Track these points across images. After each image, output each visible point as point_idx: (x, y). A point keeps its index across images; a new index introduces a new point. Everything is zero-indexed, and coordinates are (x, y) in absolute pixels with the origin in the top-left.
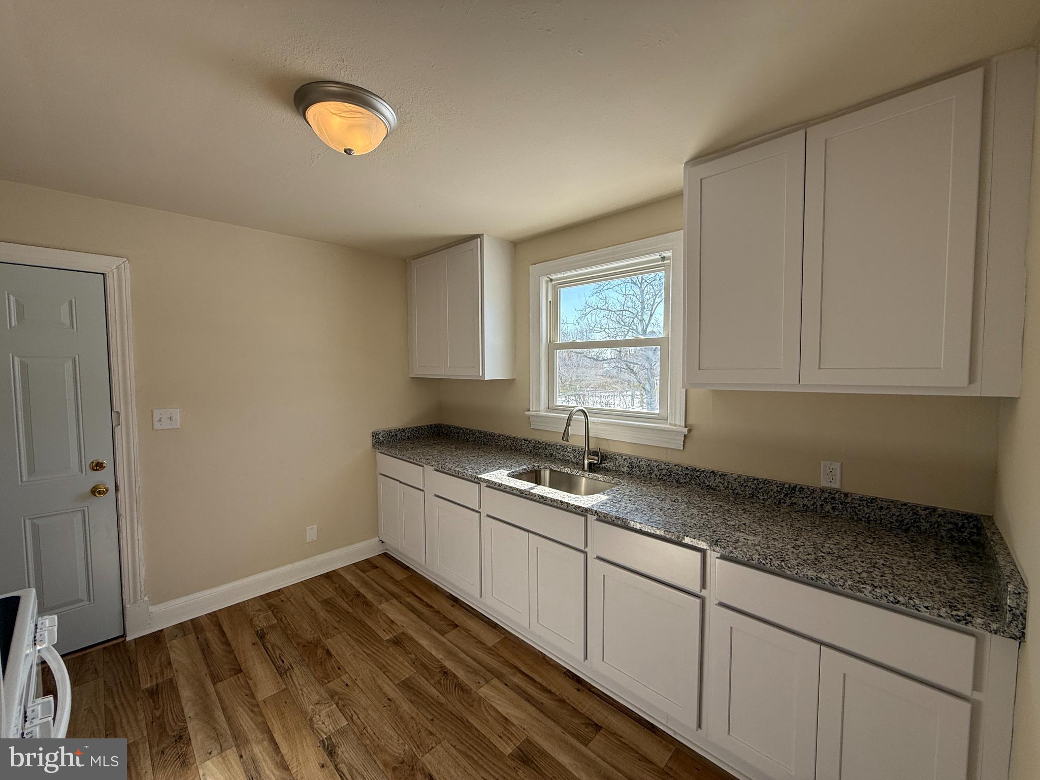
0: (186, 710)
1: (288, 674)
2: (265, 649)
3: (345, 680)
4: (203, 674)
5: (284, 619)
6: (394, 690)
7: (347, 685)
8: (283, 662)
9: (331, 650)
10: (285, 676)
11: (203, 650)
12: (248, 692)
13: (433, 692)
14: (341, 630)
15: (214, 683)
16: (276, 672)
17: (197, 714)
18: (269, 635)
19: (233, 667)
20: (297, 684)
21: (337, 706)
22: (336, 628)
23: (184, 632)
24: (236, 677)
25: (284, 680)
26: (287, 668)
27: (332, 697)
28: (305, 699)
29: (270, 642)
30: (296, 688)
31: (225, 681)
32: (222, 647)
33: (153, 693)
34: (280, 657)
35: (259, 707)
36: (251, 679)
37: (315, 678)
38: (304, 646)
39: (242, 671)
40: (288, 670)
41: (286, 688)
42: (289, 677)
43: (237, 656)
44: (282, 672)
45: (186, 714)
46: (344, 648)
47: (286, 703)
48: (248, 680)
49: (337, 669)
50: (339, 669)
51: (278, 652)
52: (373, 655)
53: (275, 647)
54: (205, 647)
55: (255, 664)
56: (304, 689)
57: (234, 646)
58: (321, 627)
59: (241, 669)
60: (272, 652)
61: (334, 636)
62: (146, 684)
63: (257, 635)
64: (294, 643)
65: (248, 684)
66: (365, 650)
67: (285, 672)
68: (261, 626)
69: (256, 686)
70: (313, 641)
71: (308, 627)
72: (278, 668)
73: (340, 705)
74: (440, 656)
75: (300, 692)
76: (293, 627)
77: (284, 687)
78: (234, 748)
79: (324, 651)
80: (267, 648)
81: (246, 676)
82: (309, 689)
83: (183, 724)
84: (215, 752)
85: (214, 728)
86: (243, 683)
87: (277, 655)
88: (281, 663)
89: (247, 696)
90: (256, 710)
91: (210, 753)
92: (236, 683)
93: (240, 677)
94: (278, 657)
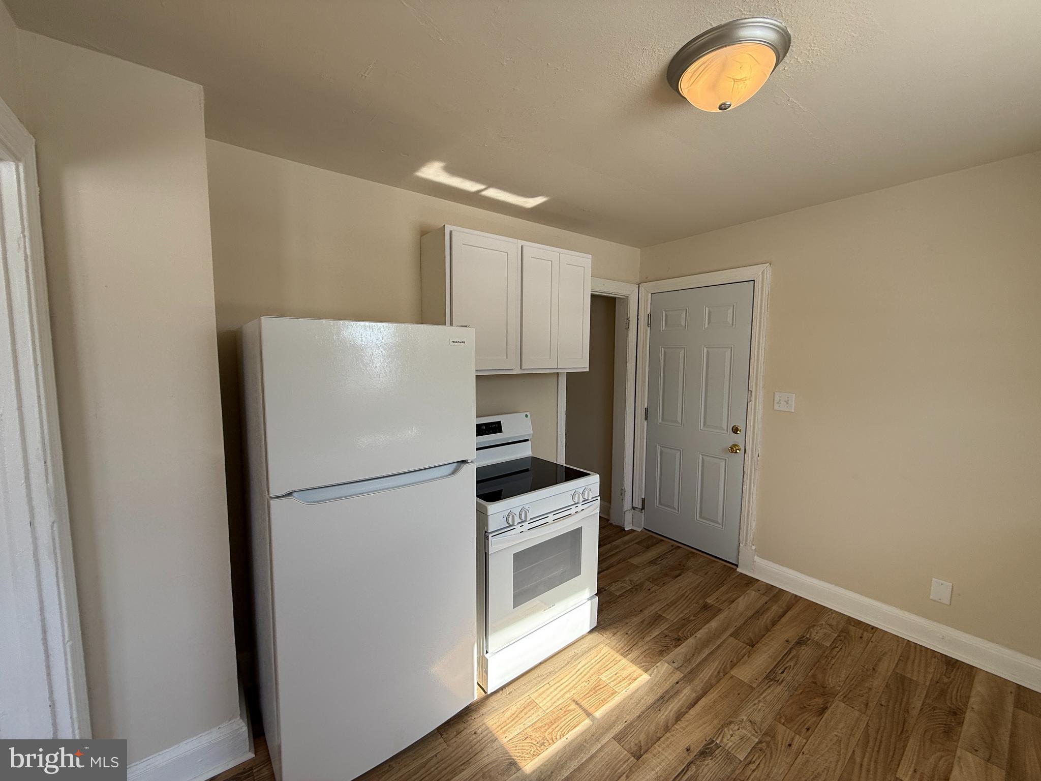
0: (700, 631)
1: (771, 683)
2: (787, 652)
3: (795, 741)
4: (736, 624)
5: (837, 650)
7: (790, 745)
8: (783, 672)
9: (829, 711)
10: (767, 681)
11: (757, 612)
12: (735, 661)
14: (869, 712)
15: (731, 635)
16: (767, 672)
17: (700, 639)
18: (805, 648)
19: (752, 638)
20: (764, 695)
21: (758, 743)
22: (867, 705)
23: (766, 593)
24: (745, 645)
25: (761, 683)
26: (777, 679)
27: (766, 734)
28: (751, 709)
29: (798, 652)
30: (759, 697)
31: (737, 641)
32: (768, 621)
33: (706, 607)
34: (787, 667)
35: (724, 676)
36: (749, 657)
37: (780, 710)
38: (815, 683)
39: (753, 647)
40: (775, 680)
41: (754, 688)
42: (768, 685)
43: (766, 636)
44: (771, 677)
45: (697, 633)
46: (842, 725)
47: (739, 694)
48: (746, 655)
49: (806, 726)
50: (808, 730)
51: (791, 664)
52: (857, 768)
53: (795, 659)
54: (761, 612)
55: (765, 652)
56: (761, 704)
57: (775, 629)
58: (854, 688)
59: (755, 645)
60: (788, 659)
61: (853, 707)
62: (709, 601)
63: (799, 638)
64: (813, 671)
65: (743, 657)
66: (858, 753)
67: (772, 680)
68: (812, 636)
69: (744, 663)
70: (827, 689)
71: (843, 676)
72: (772, 672)
73: (760, 746)
75: (756, 701)
76: (832, 663)
77: (755, 686)
78: (682, 675)
79: (822, 706)
80: (789, 653)
81: (749, 652)
82: (764, 709)
83: (689, 636)
84: (675, 665)
85: (693, 655)
86: (742, 653)
87: (787, 665)
88: (780, 672)
89: (731, 661)
90: (721, 675)
91: (674, 662)
92: (739, 649)
93: (747, 648)
94: (785, 666)
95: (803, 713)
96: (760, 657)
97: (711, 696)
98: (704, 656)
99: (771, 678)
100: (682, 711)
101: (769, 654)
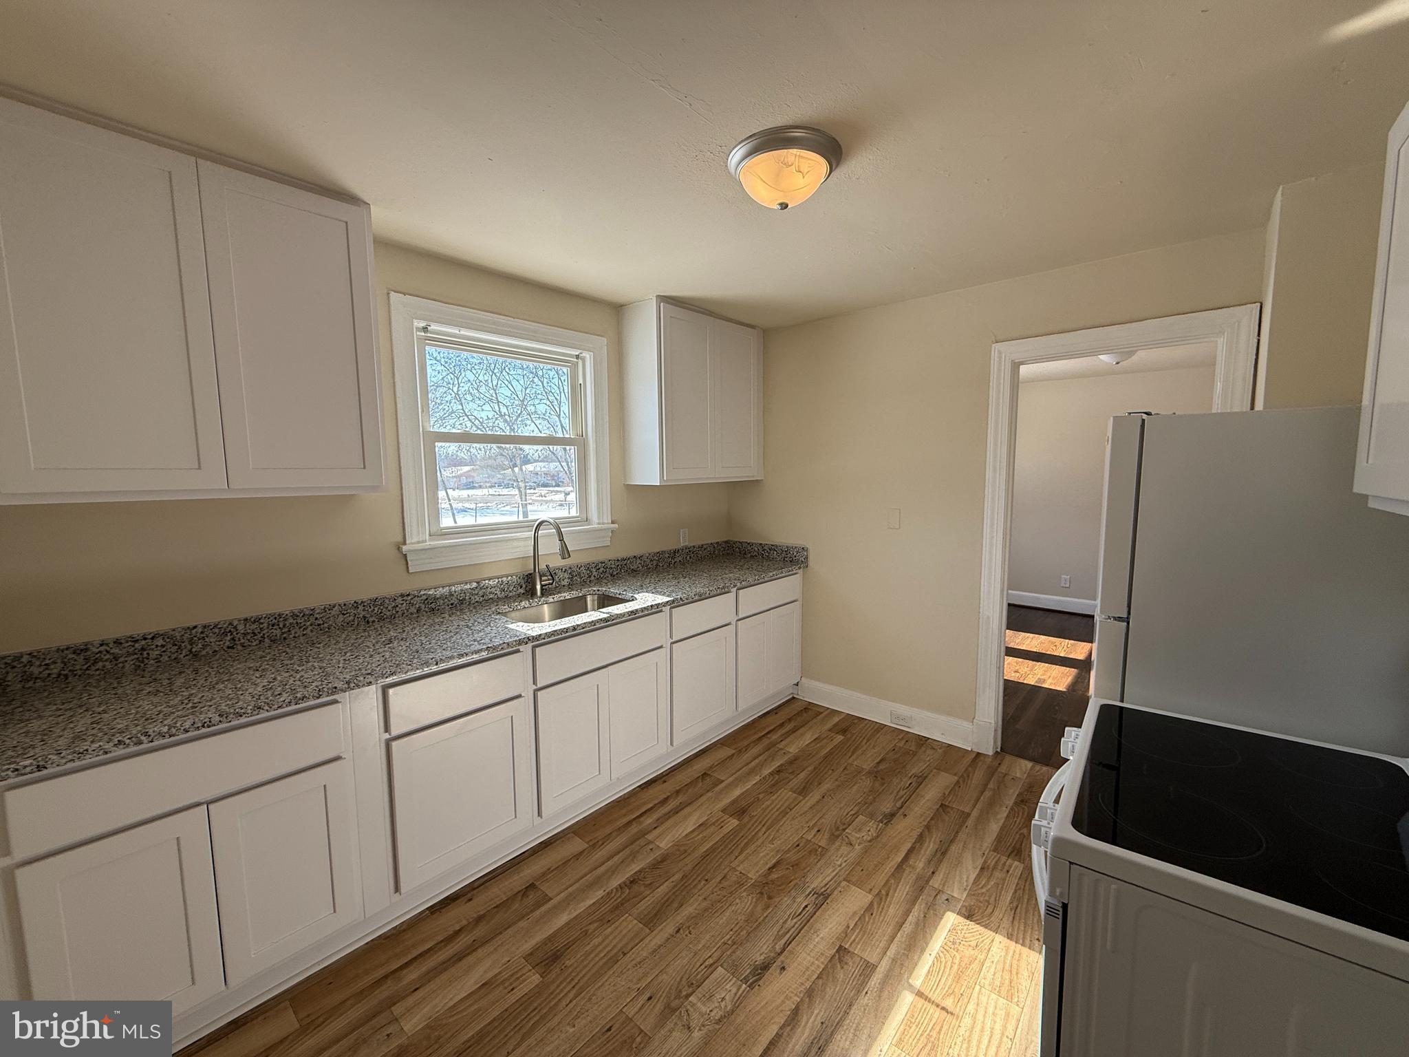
2: (788, 945)
3: (813, 834)
6: (811, 797)
7: (818, 831)
8: (806, 906)
10: (828, 891)
13: (802, 775)
15: (874, 967)
16: (825, 904)
20: (834, 873)
21: (846, 829)
26: (816, 896)
27: (837, 837)
28: (850, 856)
30: (840, 870)
31: (865, 957)
32: (806, 1017)
35: (880, 891)
37: (819, 860)
39: (841, 946)
41: (844, 880)
43: (814, 980)
46: (761, 855)
47: (862, 870)
48: (851, 927)
49: (798, 848)
50: (798, 845)
51: (790, 923)
52: (768, 824)
53: (780, 933)
55: (822, 938)
56: (839, 863)
59: (838, 951)
61: (741, 873)
63: (760, 979)
64: (765, 915)
65: (856, 924)
66: (760, 834)
67: (822, 894)
72: (819, 906)
73: (844, 827)
74: (758, 778)
75: (844, 864)
77: (843, 884)
78: (931, 883)
79: (774, 870)
80: (786, 945)
81: (846, 935)
82: (837, 858)
83: (941, 955)
84: (944, 897)
85: (925, 916)
86: (857, 931)
87: (795, 921)
88: (809, 906)
89: (872, 914)
90: (883, 892)
91: (947, 900)
92: (861, 940)
93: (849, 943)
94: (800, 917)
95: (797, 860)
96: (831, 929)
97: (892, 864)
98: (910, 917)
99: (822, 897)
100: (919, 844)
101: (818, 936)
